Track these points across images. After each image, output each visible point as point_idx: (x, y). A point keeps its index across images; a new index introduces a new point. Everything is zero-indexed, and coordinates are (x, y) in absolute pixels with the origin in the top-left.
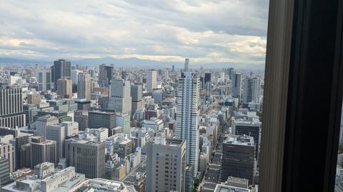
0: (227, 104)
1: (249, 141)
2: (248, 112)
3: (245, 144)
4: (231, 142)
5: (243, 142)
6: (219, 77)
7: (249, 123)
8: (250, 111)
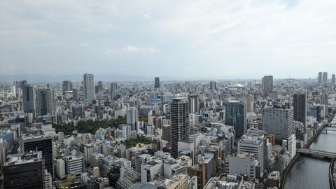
0: (18, 120)
1: (36, 156)
2: (43, 126)
3: (32, 161)
4: (14, 163)
5: (29, 159)
6: (10, 92)
7: (40, 137)
8: (45, 124)
